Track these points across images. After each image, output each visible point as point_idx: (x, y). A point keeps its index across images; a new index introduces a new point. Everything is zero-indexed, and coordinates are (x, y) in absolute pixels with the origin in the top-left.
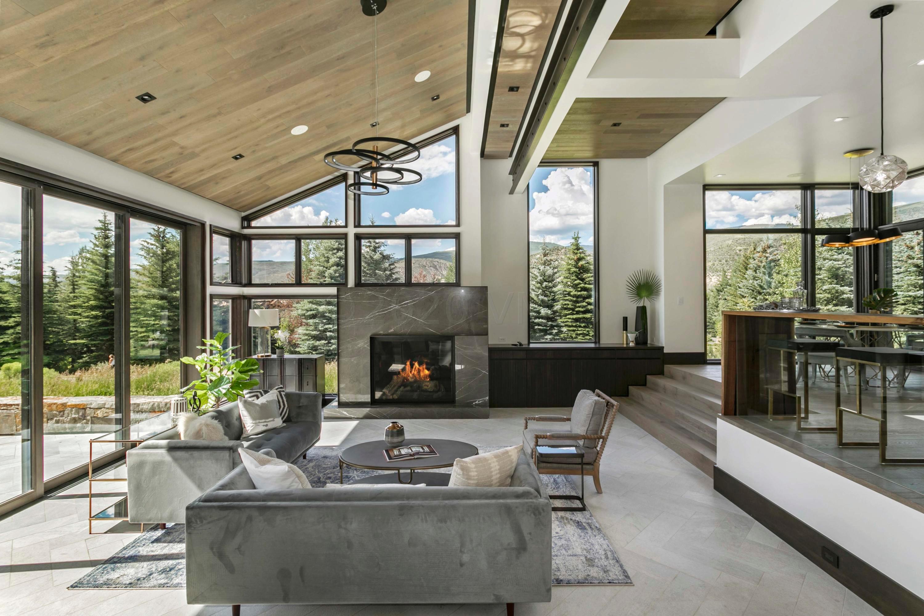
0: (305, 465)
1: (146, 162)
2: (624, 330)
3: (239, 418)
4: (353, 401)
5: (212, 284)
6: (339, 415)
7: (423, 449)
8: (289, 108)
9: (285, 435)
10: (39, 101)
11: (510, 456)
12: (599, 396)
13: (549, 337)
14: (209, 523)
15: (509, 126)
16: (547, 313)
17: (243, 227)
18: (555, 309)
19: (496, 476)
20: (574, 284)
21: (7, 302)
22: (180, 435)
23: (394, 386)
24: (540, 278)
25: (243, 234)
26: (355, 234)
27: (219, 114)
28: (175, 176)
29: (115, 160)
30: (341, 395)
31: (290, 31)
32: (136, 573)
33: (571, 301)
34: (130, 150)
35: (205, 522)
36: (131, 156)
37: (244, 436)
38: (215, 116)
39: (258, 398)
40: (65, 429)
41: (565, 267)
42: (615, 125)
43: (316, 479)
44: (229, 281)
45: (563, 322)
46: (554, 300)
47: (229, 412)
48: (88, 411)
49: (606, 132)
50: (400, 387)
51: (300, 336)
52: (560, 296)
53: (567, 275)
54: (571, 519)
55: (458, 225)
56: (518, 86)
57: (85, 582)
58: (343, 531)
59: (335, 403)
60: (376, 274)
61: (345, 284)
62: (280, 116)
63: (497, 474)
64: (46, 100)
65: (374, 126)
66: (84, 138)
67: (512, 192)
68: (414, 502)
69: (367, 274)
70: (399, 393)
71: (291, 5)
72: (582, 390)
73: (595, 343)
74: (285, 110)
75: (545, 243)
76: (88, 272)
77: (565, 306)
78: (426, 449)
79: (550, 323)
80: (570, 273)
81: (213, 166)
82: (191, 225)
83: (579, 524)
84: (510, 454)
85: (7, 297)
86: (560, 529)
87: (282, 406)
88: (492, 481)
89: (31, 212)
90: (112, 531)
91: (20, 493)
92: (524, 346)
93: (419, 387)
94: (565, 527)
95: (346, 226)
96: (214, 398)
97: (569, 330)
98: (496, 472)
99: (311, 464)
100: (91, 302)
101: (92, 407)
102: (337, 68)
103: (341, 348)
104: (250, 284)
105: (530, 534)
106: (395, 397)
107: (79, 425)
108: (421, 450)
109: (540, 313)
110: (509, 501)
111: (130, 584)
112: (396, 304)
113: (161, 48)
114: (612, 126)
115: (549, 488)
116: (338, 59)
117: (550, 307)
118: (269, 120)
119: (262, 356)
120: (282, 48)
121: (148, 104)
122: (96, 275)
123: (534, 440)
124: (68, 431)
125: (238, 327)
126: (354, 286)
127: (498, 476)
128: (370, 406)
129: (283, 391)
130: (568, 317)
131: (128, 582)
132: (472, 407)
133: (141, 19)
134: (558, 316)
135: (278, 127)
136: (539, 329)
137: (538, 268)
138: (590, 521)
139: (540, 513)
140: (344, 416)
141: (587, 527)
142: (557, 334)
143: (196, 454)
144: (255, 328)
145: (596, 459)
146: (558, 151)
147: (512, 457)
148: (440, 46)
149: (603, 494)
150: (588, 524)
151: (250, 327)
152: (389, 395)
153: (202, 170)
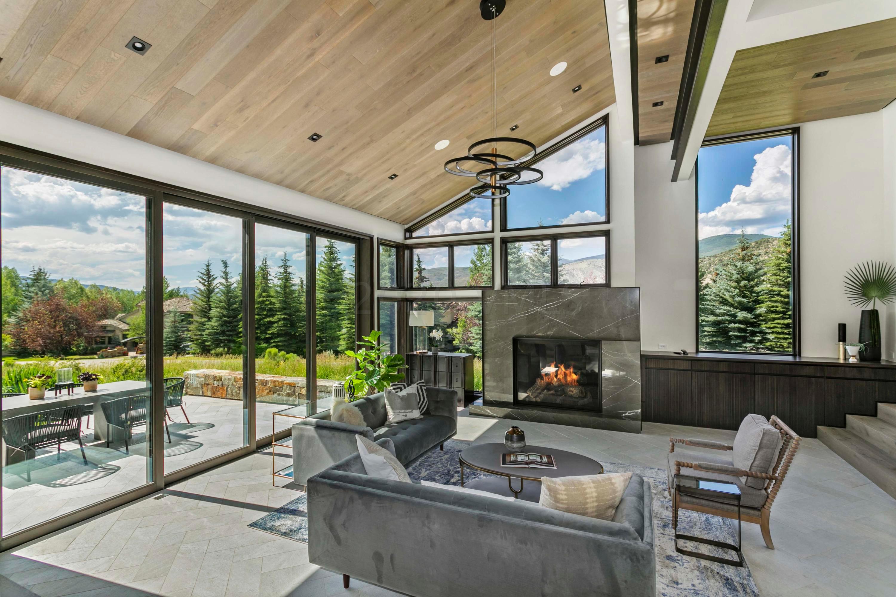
0: (441, 456)
1: (324, 190)
2: (840, 341)
3: (384, 407)
4: (497, 400)
5: (379, 288)
6: (482, 412)
7: (541, 458)
8: (428, 127)
9: (419, 426)
10: (246, 152)
11: (612, 484)
12: (775, 425)
13: (748, 345)
14: (323, 496)
15: (664, 104)
16: (746, 317)
17: (406, 238)
18: (758, 312)
19: (592, 505)
20: (785, 283)
21: (274, 304)
22: (331, 416)
23: (537, 389)
24: (735, 276)
25: (405, 245)
26: (501, 238)
27: (372, 141)
28: (347, 199)
29: (302, 191)
30: (486, 393)
31: (418, 54)
32: (292, 525)
33: (781, 302)
34: (311, 182)
35: (320, 495)
36: (313, 187)
37: (387, 423)
38: (368, 144)
39: (401, 390)
40: (283, 401)
41: (774, 261)
42: (818, 75)
43: (446, 471)
44: (395, 286)
45: (770, 328)
46: (758, 302)
47: (377, 400)
48: (297, 389)
49: (806, 87)
50: (543, 390)
51: (474, 335)
52: (765, 297)
53: (775, 272)
54: (718, 573)
55: (608, 221)
56: (666, 54)
57: (259, 523)
58: (426, 529)
59: (480, 401)
60: (544, 277)
61: (492, 287)
62: (422, 135)
63: (593, 502)
64: (250, 151)
65: (513, 129)
66: (279, 177)
67: (674, 179)
68: (494, 515)
69: (536, 276)
70: (542, 396)
71: (415, 29)
72: (750, 415)
73: (794, 355)
74: (425, 129)
75: (743, 236)
76: (320, 280)
77: (772, 309)
78: (545, 459)
79: (750, 329)
80: (780, 269)
81: (374, 188)
82: (363, 239)
83: (728, 582)
84: (613, 481)
85: (274, 300)
86: (700, 581)
87: (422, 400)
88: (587, 508)
89: (247, 237)
90: (287, 487)
91: (242, 446)
92: (689, 355)
93: (564, 392)
94: (707, 581)
95: (493, 231)
96: (367, 387)
97: (778, 338)
98: (592, 500)
99: (446, 456)
100: (322, 304)
101: (299, 385)
102: (468, 79)
103: (485, 348)
104: (411, 289)
105: (626, 582)
106: (538, 400)
107: (291, 399)
108: (539, 460)
109: (736, 317)
110: (600, 537)
111: (285, 533)
112: (539, 306)
113: (318, 94)
114: (813, 77)
115: (697, 527)
116: (467, 71)
117: (750, 310)
118: (413, 140)
119: (420, 353)
120: (414, 71)
121: (317, 142)
122: (325, 283)
123: (675, 467)
124: (285, 402)
125: (402, 326)
126: (500, 289)
127: (595, 504)
128: (512, 406)
129: (424, 386)
130: (776, 321)
131: (284, 531)
132: (621, 418)
133: (300, 73)
134: (763, 320)
135: (422, 145)
136: (734, 335)
137: (734, 265)
138: (745, 582)
139: (638, 560)
140: (487, 414)
141: (739, 589)
142: (760, 342)
143: (337, 434)
144: (416, 327)
145: (765, 504)
146: (737, 122)
147: (616, 485)
148: (574, 32)
149: (775, 551)
150: (742, 585)
151: (412, 327)
152: (532, 397)
153: (366, 192)
